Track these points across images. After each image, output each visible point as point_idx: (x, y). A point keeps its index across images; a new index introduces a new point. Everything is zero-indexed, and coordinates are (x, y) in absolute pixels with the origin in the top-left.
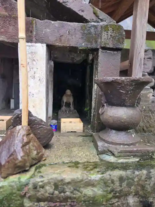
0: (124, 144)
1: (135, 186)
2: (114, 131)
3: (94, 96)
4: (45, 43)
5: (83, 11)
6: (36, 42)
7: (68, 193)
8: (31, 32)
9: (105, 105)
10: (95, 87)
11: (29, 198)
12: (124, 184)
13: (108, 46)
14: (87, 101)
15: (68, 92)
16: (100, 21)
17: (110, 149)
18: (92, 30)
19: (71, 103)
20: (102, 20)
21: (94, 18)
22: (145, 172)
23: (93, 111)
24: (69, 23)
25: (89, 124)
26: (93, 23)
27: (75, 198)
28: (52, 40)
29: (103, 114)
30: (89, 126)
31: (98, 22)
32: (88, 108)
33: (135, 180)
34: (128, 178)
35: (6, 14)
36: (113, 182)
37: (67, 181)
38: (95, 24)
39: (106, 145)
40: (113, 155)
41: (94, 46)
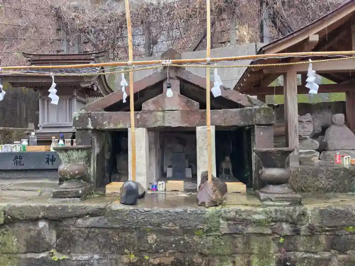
0: (278, 193)
1: (286, 215)
2: (271, 186)
3: (254, 161)
4: (214, 125)
5: (240, 100)
7: (244, 217)
9: (263, 167)
10: (254, 154)
11: (222, 217)
12: (278, 214)
13: (262, 123)
14: (247, 167)
15: (228, 158)
16: (253, 105)
17: (269, 197)
18: (248, 113)
19: (231, 169)
20: (255, 105)
21: (250, 104)
22: (292, 208)
23: (253, 174)
24: (231, 110)
25: (251, 188)
26: (248, 108)
27: (248, 220)
28: (219, 122)
29: (262, 173)
30: (252, 189)
31: (252, 106)
32: (249, 174)
33: (286, 212)
34: (281, 211)
35: (189, 109)
36: (271, 212)
37: (242, 210)
38: (251, 108)
39: (266, 195)
40: (271, 200)
41: (250, 123)
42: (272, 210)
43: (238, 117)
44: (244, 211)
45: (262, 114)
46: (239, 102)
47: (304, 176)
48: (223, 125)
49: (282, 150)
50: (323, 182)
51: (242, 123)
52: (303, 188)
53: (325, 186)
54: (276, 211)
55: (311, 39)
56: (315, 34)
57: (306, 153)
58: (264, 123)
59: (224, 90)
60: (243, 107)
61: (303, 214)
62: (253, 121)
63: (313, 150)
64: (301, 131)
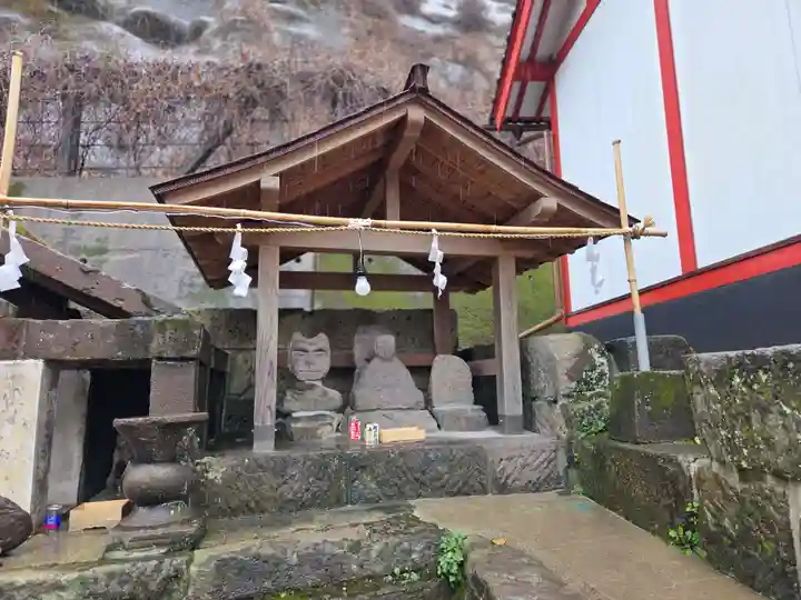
4: (43, 357)
5: (120, 300)
6: (24, 358)
8: (17, 342)
12: (114, 583)
13: (165, 355)
17: (125, 539)
18: (138, 329)
21: (144, 309)
26: (140, 318)
28: (56, 352)
31: (151, 316)
33: (134, 575)
34: (122, 574)
36: (96, 580)
37: (19, 584)
38: (146, 319)
40: (125, 547)
41: (140, 355)
42: (101, 576)
43: (111, 339)
44: (23, 587)
45: (168, 334)
46: (119, 304)
47: (256, 475)
48: (68, 357)
49: (160, 421)
50: (295, 487)
51: (120, 354)
52: (253, 505)
53: (299, 495)
54: (111, 576)
55: (263, 185)
56: (275, 175)
57: (310, 418)
58: (172, 355)
59: (82, 274)
60: (126, 315)
61: (177, 576)
62: (147, 349)
63: (328, 413)
64: (302, 371)
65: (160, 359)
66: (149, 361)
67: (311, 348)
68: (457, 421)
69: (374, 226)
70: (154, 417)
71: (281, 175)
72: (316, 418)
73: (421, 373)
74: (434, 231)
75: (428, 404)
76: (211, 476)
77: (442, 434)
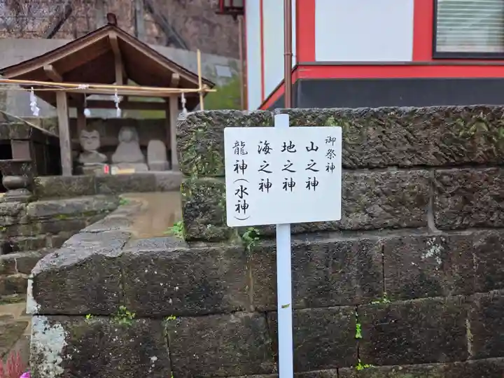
45: (15, 130)
55: (45, 69)
56: (50, 64)
57: (92, 166)
58: (19, 138)
61: (21, 209)
62: (8, 135)
63: (99, 163)
64: (86, 147)
65: (14, 140)
66: (10, 140)
67: (90, 137)
68: (156, 167)
69: (90, 87)
70: (14, 160)
71: (53, 64)
72: (95, 165)
73: (144, 148)
74: (116, 90)
75: (146, 160)
76: (41, 183)
77: (151, 172)
